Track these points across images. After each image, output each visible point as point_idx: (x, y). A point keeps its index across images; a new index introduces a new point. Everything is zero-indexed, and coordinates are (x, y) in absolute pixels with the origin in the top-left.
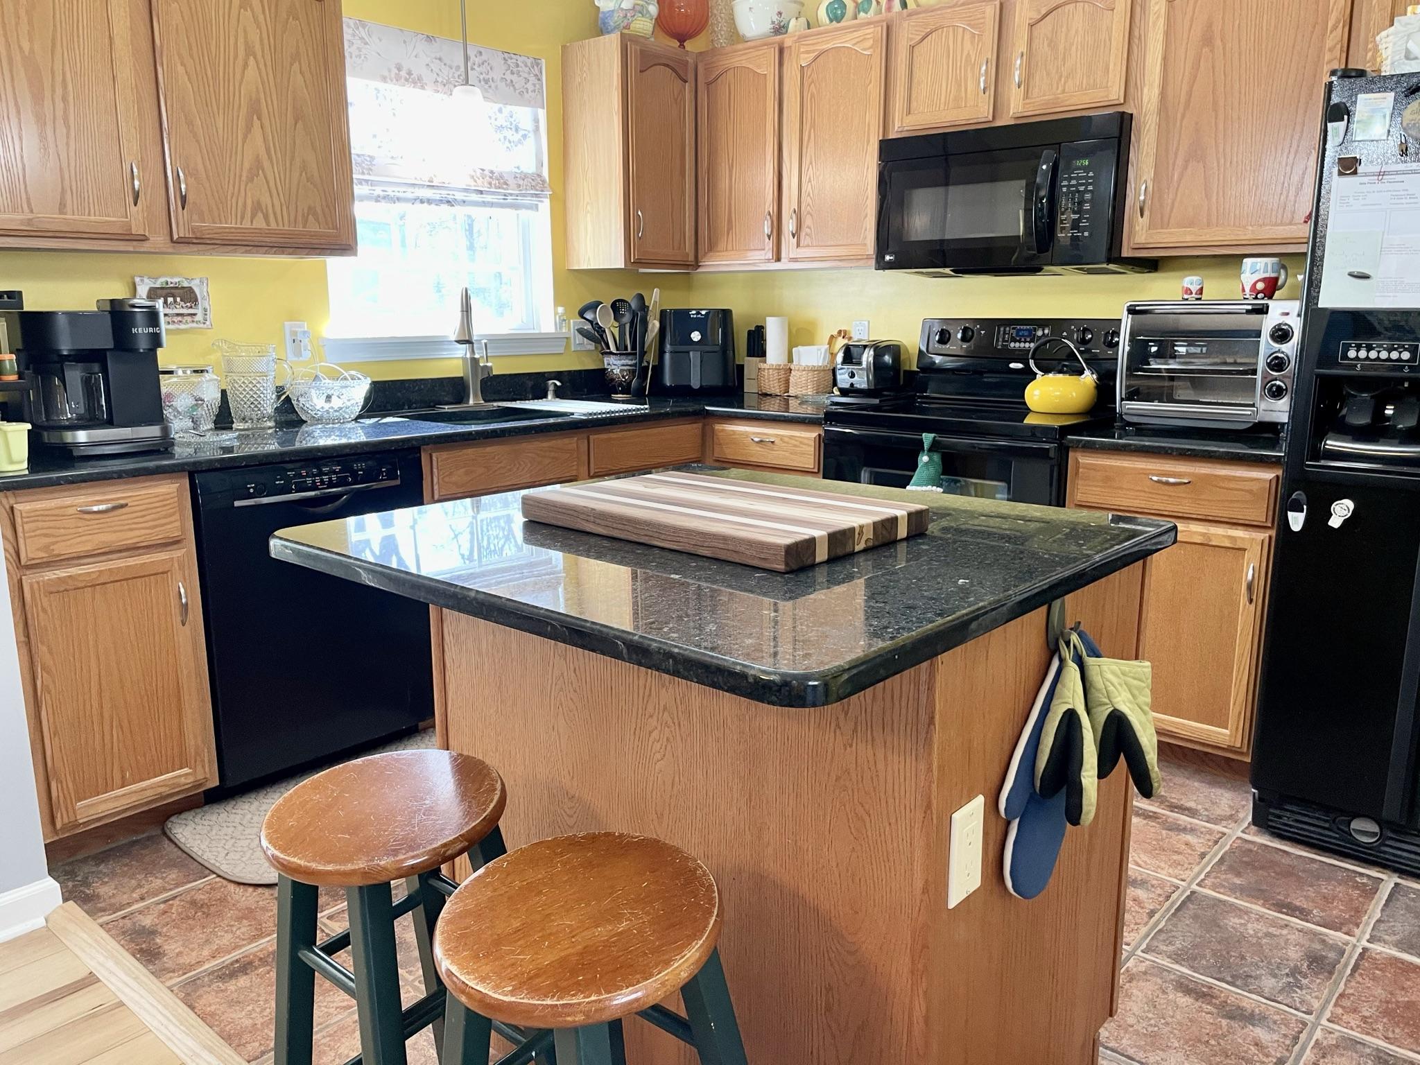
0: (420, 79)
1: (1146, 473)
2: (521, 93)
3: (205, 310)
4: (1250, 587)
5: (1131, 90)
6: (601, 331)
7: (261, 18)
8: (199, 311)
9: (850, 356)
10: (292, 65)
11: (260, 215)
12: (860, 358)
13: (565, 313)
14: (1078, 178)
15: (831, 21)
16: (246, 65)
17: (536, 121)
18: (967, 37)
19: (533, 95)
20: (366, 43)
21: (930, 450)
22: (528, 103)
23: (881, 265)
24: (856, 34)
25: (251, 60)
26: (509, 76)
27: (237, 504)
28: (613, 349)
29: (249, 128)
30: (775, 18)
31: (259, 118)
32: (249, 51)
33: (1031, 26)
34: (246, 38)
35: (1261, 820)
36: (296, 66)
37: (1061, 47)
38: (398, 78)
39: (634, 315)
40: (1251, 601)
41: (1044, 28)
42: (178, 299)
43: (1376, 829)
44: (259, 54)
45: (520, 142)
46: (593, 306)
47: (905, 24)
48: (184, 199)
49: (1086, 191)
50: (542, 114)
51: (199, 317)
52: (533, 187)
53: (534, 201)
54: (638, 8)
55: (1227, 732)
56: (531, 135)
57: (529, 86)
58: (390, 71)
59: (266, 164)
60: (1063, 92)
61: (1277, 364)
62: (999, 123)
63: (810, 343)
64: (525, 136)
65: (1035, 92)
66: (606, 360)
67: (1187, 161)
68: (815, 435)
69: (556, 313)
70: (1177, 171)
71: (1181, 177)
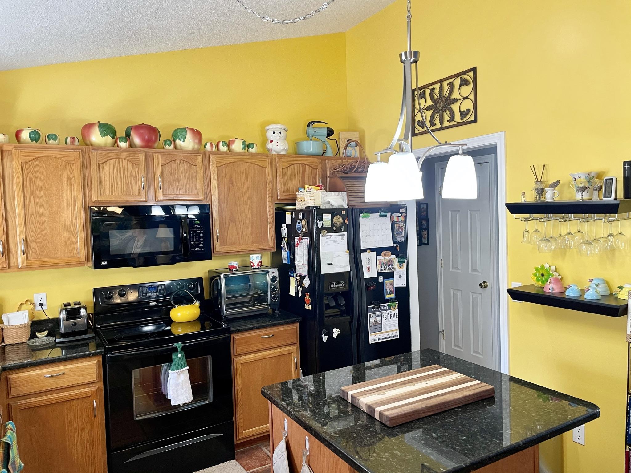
1: (260, 336)
4: (296, 364)
5: (207, 195)
14: (196, 228)
15: (32, 140)
23: (99, 267)
33: (162, 166)
41: (168, 167)
49: (200, 233)
67: (230, 223)
68: (95, 362)
70: (227, 226)
71: (229, 227)
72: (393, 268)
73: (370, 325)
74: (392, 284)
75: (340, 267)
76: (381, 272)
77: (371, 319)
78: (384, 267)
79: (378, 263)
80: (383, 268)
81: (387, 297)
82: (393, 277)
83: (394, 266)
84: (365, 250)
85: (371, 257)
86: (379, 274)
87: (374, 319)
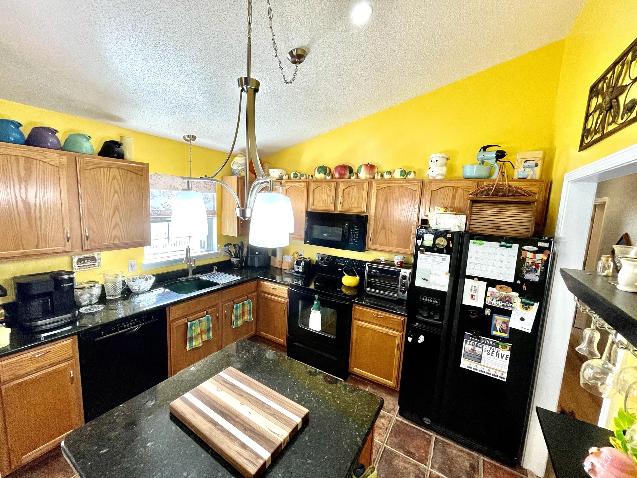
0: (177, 188)
1: (372, 313)
2: (209, 190)
3: (99, 263)
4: (398, 346)
5: (368, 209)
6: (230, 251)
7: (120, 182)
8: (97, 264)
9: (298, 263)
10: (131, 194)
11: (117, 239)
12: (301, 264)
13: (220, 246)
14: (355, 230)
15: (294, 178)
16: (114, 196)
17: (214, 196)
18: (328, 190)
19: (213, 190)
20: (161, 180)
21: (317, 300)
22: (211, 192)
23: (306, 243)
24: (300, 183)
25: (116, 195)
26: (205, 186)
27: (97, 339)
28: (233, 256)
29: (114, 213)
30: (280, 175)
31: (118, 211)
32: (115, 192)
33: (343, 190)
34: (114, 188)
35: (401, 413)
36: (132, 195)
37: (351, 196)
38: (170, 189)
39: (240, 247)
40: (398, 350)
41: (346, 191)
42: (89, 261)
43: (430, 421)
44: (119, 192)
45: (208, 202)
46: (228, 245)
47: (312, 183)
48: (87, 238)
49: (357, 234)
50: (215, 194)
51: (97, 265)
52: (212, 214)
53: (212, 217)
54: (243, 169)
55: (392, 383)
56: (212, 200)
57: (212, 188)
58: (168, 187)
59: (120, 223)
60: (351, 207)
61: (403, 285)
62: (336, 212)
63: (288, 255)
64: (210, 200)
65: (344, 206)
66: (232, 259)
67: (381, 229)
68: (287, 289)
69: (217, 246)
70: (379, 231)
71: (380, 233)
72: (511, 307)
73: (464, 350)
74: (507, 323)
75: (436, 285)
76: (490, 305)
77: (466, 345)
78: (497, 301)
79: (488, 295)
80: (494, 302)
81: (494, 333)
82: (510, 316)
83: (513, 305)
84: (472, 278)
85: (479, 286)
86: (486, 306)
87: (471, 347)
